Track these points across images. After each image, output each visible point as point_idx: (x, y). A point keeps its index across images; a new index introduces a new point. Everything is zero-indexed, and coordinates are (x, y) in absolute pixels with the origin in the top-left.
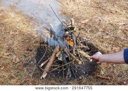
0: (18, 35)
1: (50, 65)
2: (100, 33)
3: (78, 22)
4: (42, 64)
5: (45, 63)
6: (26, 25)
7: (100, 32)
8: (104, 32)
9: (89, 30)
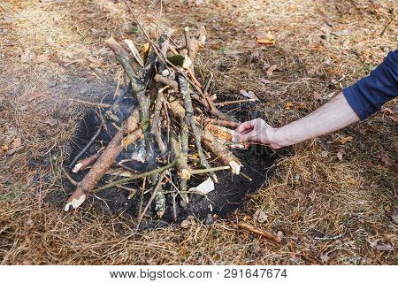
0: (42, 66)
1: (99, 171)
2: (306, 80)
3: (250, 37)
4: (79, 166)
5: (87, 161)
6: (79, 34)
7: (308, 76)
8: (323, 77)
9: (275, 67)
